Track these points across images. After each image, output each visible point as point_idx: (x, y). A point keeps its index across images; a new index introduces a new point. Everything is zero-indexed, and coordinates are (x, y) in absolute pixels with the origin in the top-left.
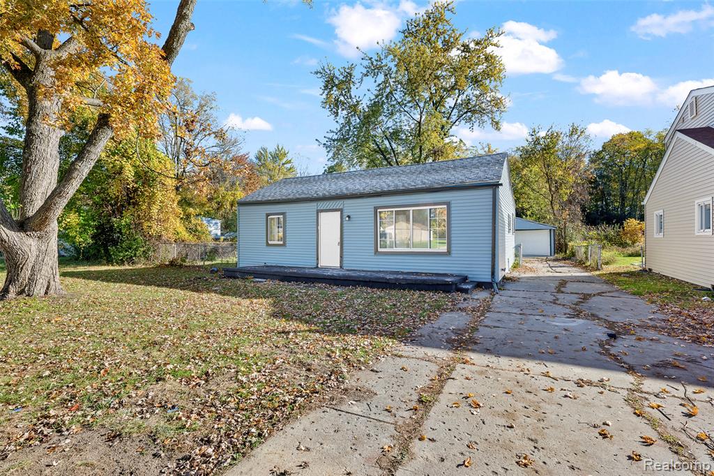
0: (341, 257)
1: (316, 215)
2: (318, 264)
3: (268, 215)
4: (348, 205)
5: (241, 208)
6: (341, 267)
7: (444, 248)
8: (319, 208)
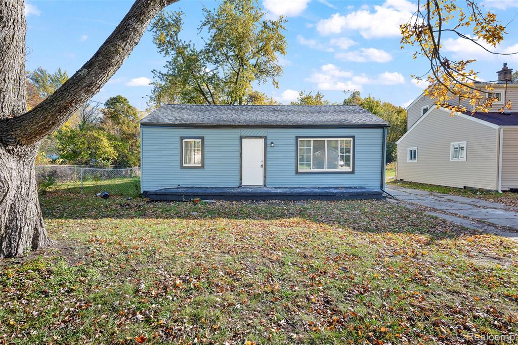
0: (265, 177)
1: (239, 141)
2: (241, 184)
3: (182, 138)
4: (271, 134)
5: (144, 129)
6: (265, 185)
7: (349, 169)
8: (242, 135)
